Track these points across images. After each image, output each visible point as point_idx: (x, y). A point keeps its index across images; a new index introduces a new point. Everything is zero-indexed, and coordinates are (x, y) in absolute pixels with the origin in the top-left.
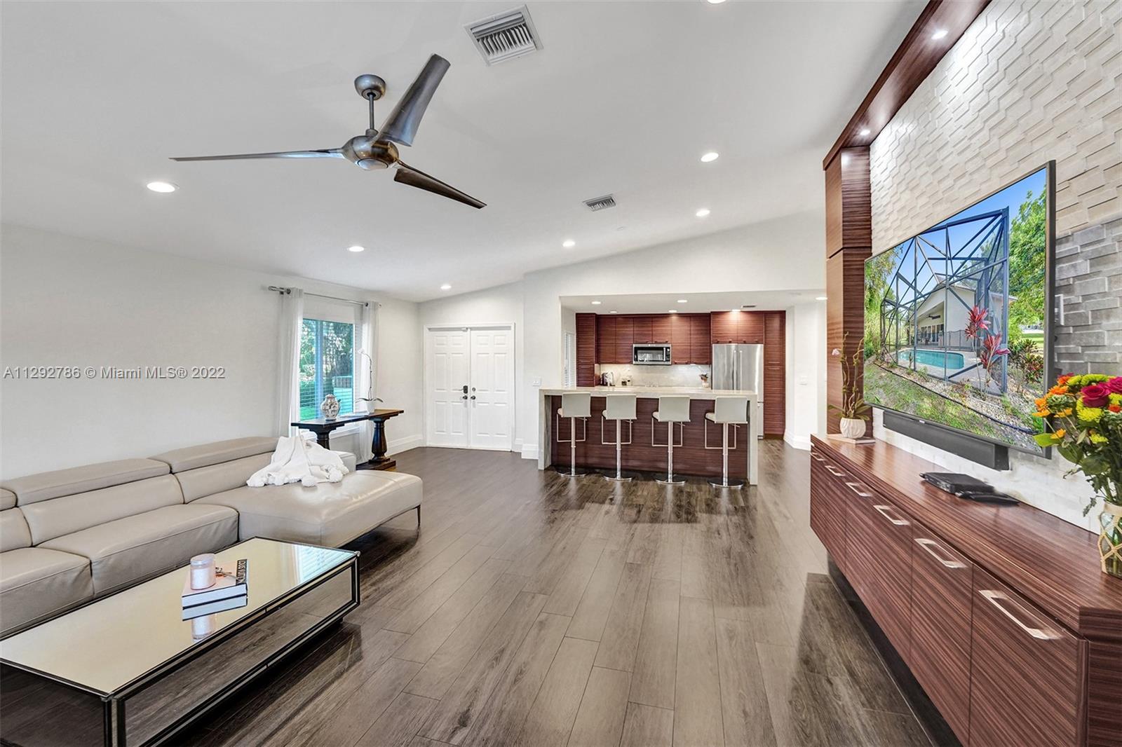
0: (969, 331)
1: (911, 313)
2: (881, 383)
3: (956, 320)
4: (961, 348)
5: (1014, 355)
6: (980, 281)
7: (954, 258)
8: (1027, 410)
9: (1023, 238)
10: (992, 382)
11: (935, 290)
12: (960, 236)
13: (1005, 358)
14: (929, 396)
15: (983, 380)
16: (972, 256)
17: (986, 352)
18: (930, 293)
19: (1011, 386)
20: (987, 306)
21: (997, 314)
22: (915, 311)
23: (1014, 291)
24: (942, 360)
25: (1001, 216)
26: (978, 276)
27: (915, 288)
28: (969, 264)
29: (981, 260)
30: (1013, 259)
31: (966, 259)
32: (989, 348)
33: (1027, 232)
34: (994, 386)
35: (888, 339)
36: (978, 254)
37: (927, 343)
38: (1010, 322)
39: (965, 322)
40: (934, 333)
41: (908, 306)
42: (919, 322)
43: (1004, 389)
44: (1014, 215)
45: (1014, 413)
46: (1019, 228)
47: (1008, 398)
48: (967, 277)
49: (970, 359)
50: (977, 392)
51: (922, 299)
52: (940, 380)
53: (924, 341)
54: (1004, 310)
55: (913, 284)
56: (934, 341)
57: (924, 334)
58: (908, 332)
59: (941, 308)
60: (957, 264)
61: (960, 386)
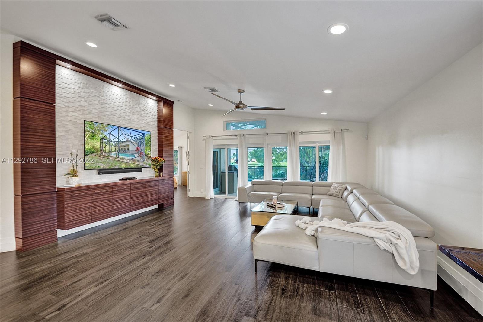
0: (136, 151)
1: (117, 144)
2: (101, 161)
3: (133, 148)
4: (134, 153)
5: (146, 155)
6: (139, 143)
7: (132, 136)
8: (148, 163)
9: (147, 139)
10: (142, 159)
11: (126, 141)
12: (133, 133)
13: (144, 156)
14: (124, 163)
15: (140, 159)
16: (137, 138)
17: (140, 155)
18: (124, 141)
19: (145, 160)
20: (140, 147)
21: (143, 148)
22: (118, 144)
23: (146, 146)
24: (129, 156)
25: (144, 134)
26: (139, 142)
27: (118, 139)
28: (136, 139)
29: (139, 139)
30: (145, 141)
31: (135, 138)
32: (141, 154)
33: (148, 138)
34: (142, 160)
35: (105, 149)
36: (138, 138)
37: (123, 152)
38: (145, 150)
39: (136, 149)
40: (126, 150)
41: (116, 142)
42: (120, 147)
43: (144, 160)
44: (145, 135)
45: (146, 164)
46: (146, 137)
47: (145, 162)
48: (136, 141)
49: (136, 155)
50: (138, 161)
51: (122, 142)
52: (128, 159)
53: (122, 151)
54: (144, 148)
55: (118, 138)
56: (126, 151)
57: (122, 149)
58: (115, 149)
59: (128, 145)
60: (133, 138)
61: (134, 161)
